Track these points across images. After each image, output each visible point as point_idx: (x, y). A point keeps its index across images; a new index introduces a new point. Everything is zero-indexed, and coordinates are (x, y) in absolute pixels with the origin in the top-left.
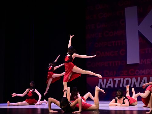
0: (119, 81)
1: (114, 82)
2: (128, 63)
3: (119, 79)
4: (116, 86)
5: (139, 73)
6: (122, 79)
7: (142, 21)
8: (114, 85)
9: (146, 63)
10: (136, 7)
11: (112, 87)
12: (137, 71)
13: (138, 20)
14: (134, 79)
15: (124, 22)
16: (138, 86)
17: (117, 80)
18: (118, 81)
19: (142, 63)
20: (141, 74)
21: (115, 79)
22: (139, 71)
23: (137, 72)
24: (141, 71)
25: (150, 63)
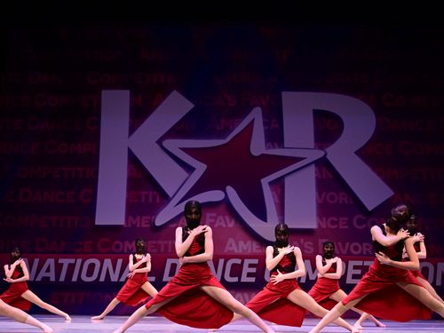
0: (72, 267)
1: (59, 267)
2: (96, 223)
3: (72, 261)
4: (62, 278)
5: (121, 249)
6: (79, 261)
7: (138, 126)
8: (58, 274)
9: (138, 225)
10: (128, 91)
11: (53, 279)
12: (117, 242)
13: (130, 123)
14: (108, 262)
15: (98, 124)
16: (116, 280)
17: (66, 262)
18: (70, 265)
19: (130, 225)
20: (126, 251)
21: (60, 261)
22: (121, 244)
23: (118, 247)
24: (127, 243)
25: (148, 226)
